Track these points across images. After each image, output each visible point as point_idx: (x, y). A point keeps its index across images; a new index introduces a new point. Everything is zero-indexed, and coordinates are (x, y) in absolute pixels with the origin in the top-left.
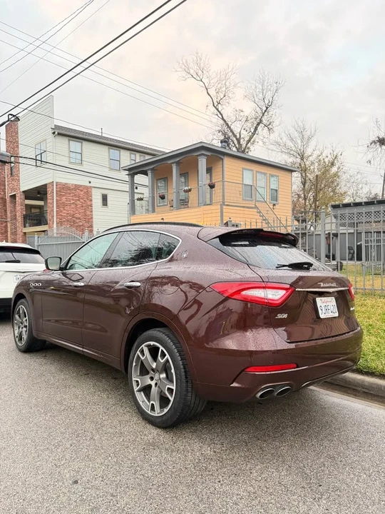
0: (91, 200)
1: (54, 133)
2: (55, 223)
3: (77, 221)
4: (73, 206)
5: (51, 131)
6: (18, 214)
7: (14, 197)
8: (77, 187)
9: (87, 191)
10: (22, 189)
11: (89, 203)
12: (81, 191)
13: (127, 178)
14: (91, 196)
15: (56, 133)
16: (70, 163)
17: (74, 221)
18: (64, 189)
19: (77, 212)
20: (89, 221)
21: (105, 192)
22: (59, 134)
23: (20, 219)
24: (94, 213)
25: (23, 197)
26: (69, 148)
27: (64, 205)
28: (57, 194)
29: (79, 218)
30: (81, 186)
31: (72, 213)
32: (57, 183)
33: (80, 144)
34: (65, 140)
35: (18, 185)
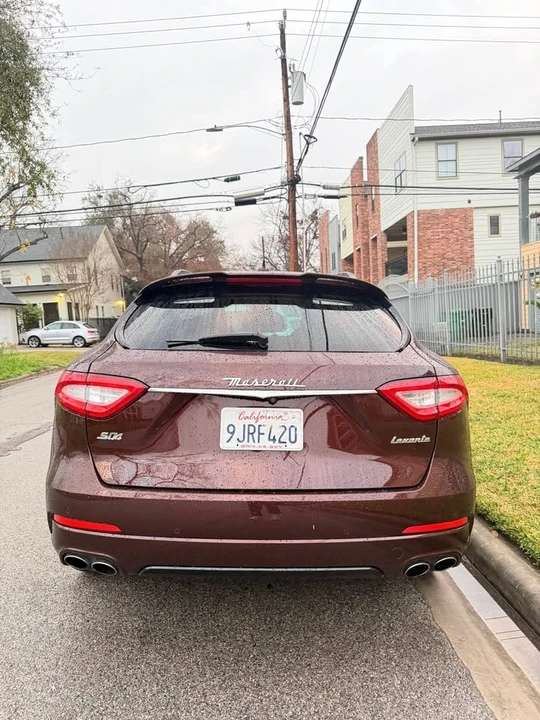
0: (472, 229)
1: (413, 140)
2: (416, 270)
3: (450, 263)
4: (443, 241)
5: (410, 138)
6: (379, 262)
7: (375, 239)
8: (449, 213)
9: (465, 216)
10: (384, 228)
11: (468, 233)
12: (456, 217)
13: (516, 184)
14: (472, 222)
15: (417, 139)
16: (439, 178)
17: (444, 264)
18: (429, 218)
19: (449, 249)
20: (468, 260)
21: (494, 212)
22: (421, 140)
23: (381, 269)
24: (476, 248)
25: (384, 238)
26: (437, 157)
27: (429, 242)
28: (418, 227)
29: (453, 259)
30: (455, 210)
31: (441, 252)
32: (418, 212)
33: (454, 145)
34: (431, 146)
35: (379, 223)
